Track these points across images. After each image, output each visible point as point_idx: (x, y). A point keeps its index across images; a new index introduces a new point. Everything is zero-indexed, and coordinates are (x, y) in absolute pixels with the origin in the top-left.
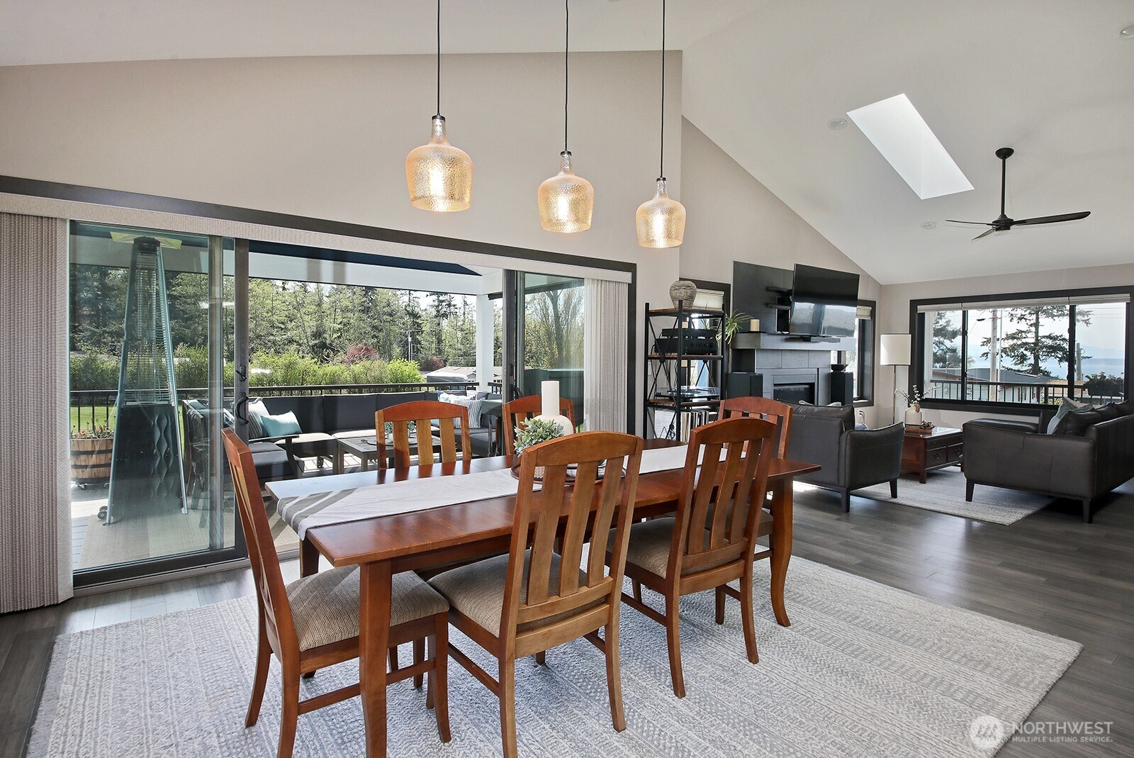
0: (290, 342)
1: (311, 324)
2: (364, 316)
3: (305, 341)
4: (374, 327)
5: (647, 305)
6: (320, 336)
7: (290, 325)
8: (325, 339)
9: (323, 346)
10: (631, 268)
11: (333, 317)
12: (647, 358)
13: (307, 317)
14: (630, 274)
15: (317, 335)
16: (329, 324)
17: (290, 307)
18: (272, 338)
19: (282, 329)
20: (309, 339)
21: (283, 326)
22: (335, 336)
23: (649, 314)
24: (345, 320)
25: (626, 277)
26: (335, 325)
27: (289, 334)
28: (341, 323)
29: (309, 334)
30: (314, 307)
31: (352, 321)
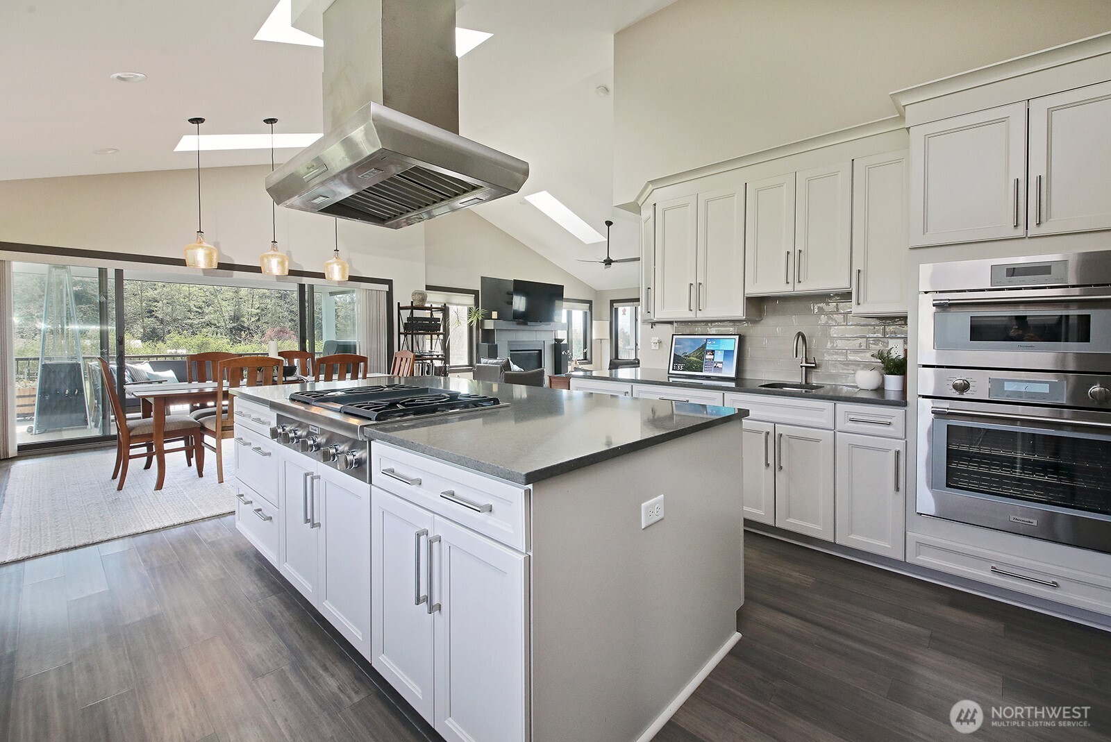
0: (208, 325)
1: (229, 310)
2: (282, 303)
3: (223, 324)
4: (291, 312)
5: (399, 303)
6: (238, 319)
7: (207, 310)
8: (243, 322)
9: (241, 328)
10: (389, 282)
11: (251, 302)
12: (400, 333)
13: (224, 302)
14: (387, 286)
15: (236, 318)
16: (246, 309)
17: (208, 294)
18: (189, 321)
19: (200, 313)
20: (227, 322)
21: (200, 311)
22: (253, 319)
23: (400, 308)
24: (263, 305)
25: (386, 288)
26: (253, 310)
27: (206, 317)
28: (259, 308)
29: (227, 318)
30: (231, 294)
31: (269, 306)
